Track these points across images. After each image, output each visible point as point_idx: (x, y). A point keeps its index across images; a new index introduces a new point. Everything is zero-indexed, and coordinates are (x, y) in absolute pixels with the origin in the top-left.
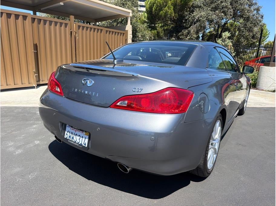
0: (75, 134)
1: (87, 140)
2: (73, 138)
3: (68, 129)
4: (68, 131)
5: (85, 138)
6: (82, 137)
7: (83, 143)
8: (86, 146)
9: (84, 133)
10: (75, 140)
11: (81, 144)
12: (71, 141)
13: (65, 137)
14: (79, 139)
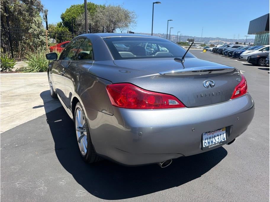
0: (213, 137)
1: (225, 135)
2: (212, 142)
3: (205, 137)
5: (223, 134)
6: (220, 135)
7: (222, 140)
8: (225, 140)
9: (221, 130)
10: (215, 142)
11: (221, 141)
12: (211, 145)
13: (204, 146)
14: (218, 139)
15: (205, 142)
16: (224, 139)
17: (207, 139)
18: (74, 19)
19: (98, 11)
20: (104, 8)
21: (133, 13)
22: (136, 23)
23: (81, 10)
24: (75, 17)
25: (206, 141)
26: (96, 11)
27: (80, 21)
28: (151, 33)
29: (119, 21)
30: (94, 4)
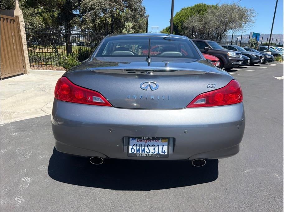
0: (146, 145)
1: (165, 148)
2: (143, 150)
3: (132, 142)
4: (134, 145)
5: (163, 146)
6: (158, 146)
7: (160, 152)
8: (166, 153)
9: (160, 141)
10: (148, 152)
11: (158, 153)
12: (141, 154)
13: (130, 152)
14: (154, 149)
15: (132, 148)
16: (164, 152)
17: (135, 145)
18: (182, 22)
19: (209, 12)
20: (216, 7)
21: (251, 11)
22: (253, 22)
23: (190, 13)
24: (183, 20)
25: (135, 147)
26: (207, 12)
27: (188, 24)
28: (270, 34)
29: (232, 21)
30: (205, 5)
